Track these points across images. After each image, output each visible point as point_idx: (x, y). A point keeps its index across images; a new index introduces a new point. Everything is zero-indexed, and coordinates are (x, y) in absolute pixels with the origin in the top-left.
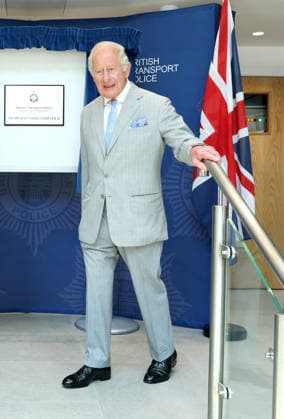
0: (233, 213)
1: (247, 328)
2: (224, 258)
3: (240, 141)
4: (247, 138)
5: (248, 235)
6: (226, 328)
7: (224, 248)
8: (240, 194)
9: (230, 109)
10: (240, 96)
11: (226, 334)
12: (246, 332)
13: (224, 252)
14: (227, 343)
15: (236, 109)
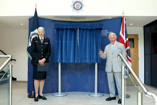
0: (126, 67)
1: (130, 95)
2: (124, 78)
3: (127, 50)
4: (129, 49)
5: (130, 72)
6: (125, 95)
7: (124, 76)
8: (128, 62)
9: (125, 42)
10: (127, 39)
11: (125, 97)
12: (130, 96)
13: (124, 77)
14: (125, 99)
15: (126, 42)
